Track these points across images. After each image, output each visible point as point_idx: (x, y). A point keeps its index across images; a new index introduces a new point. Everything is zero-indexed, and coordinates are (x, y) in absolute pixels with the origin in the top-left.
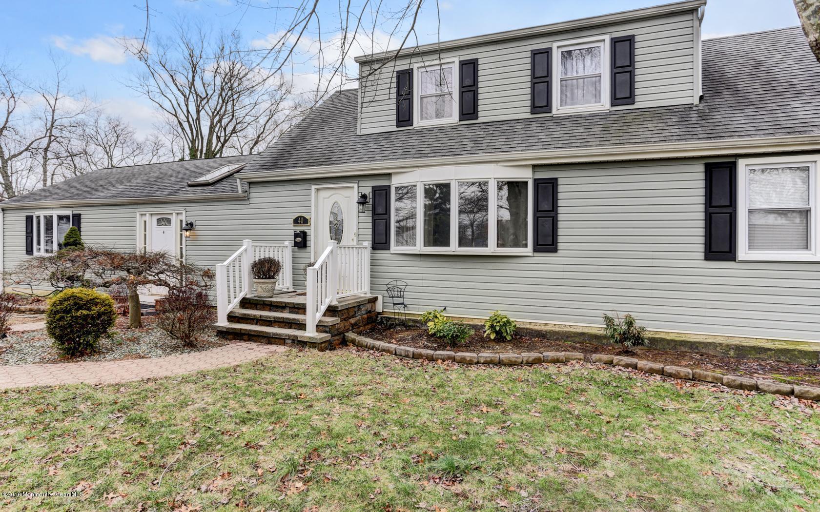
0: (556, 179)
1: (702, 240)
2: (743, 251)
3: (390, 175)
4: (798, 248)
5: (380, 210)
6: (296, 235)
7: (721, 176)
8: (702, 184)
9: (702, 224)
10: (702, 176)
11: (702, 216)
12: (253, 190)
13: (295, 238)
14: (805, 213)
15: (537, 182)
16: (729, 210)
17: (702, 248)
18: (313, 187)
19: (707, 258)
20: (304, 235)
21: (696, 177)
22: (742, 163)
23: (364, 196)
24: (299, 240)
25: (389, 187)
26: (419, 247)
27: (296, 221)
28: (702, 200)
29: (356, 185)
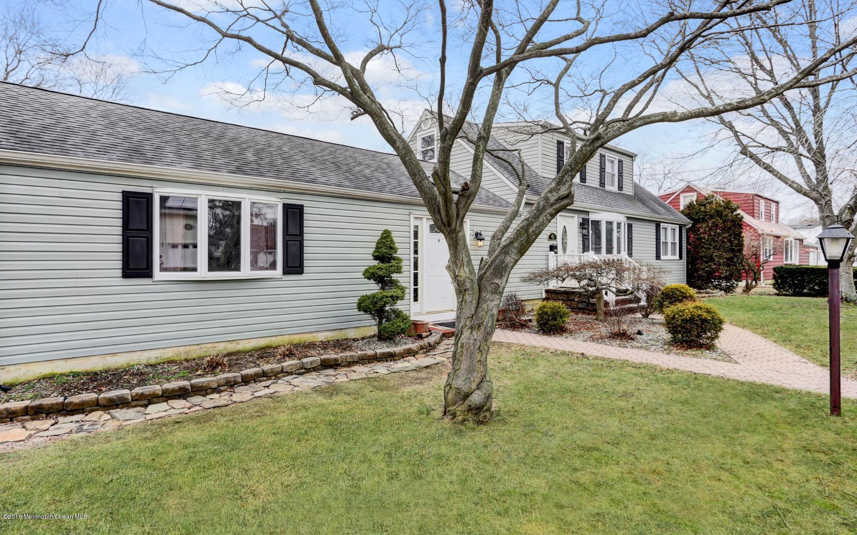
0: (632, 224)
1: (655, 252)
3: (588, 212)
8: (655, 231)
9: (656, 246)
10: (655, 228)
11: (655, 243)
13: (550, 249)
17: (655, 255)
19: (656, 259)
20: (556, 247)
22: (661, 224)
25: (589, 220)
27: (550, 237)
28: (655, 237)
29: (576, 216)
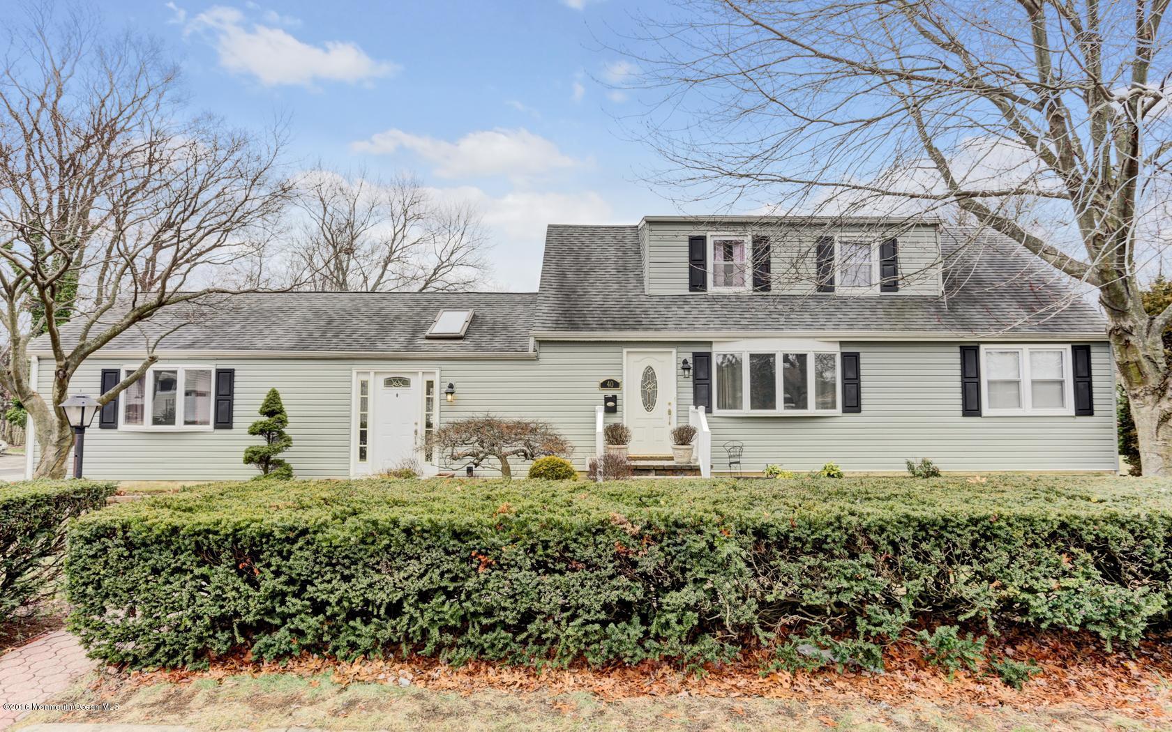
0: (858, 353)
1: (960, 402)
2: (985, 410)
3: (711, 343)
4: (1015, 407)
5: (702, 375)
6: (607, 399)
7: (970, 355)
8: (959, 361)
9: (960, 390)
10: (958, 355)
11: (959, 384)
12: (543, 349)
13: (606, 403)
14: (1018, 382)
15: (844, 355)
16: (976, 380)
17: (960, 408)
18: (625, 350)
19: (964, 415)
20: (614, 399)
21: (954, 357)
22: (982, 347)
23: (685, 362)
24: (611, 404)
25: (710, 353)
26: (746, 410)
27: (604, 385)
28: (959, 373)
29: (674, 351)
